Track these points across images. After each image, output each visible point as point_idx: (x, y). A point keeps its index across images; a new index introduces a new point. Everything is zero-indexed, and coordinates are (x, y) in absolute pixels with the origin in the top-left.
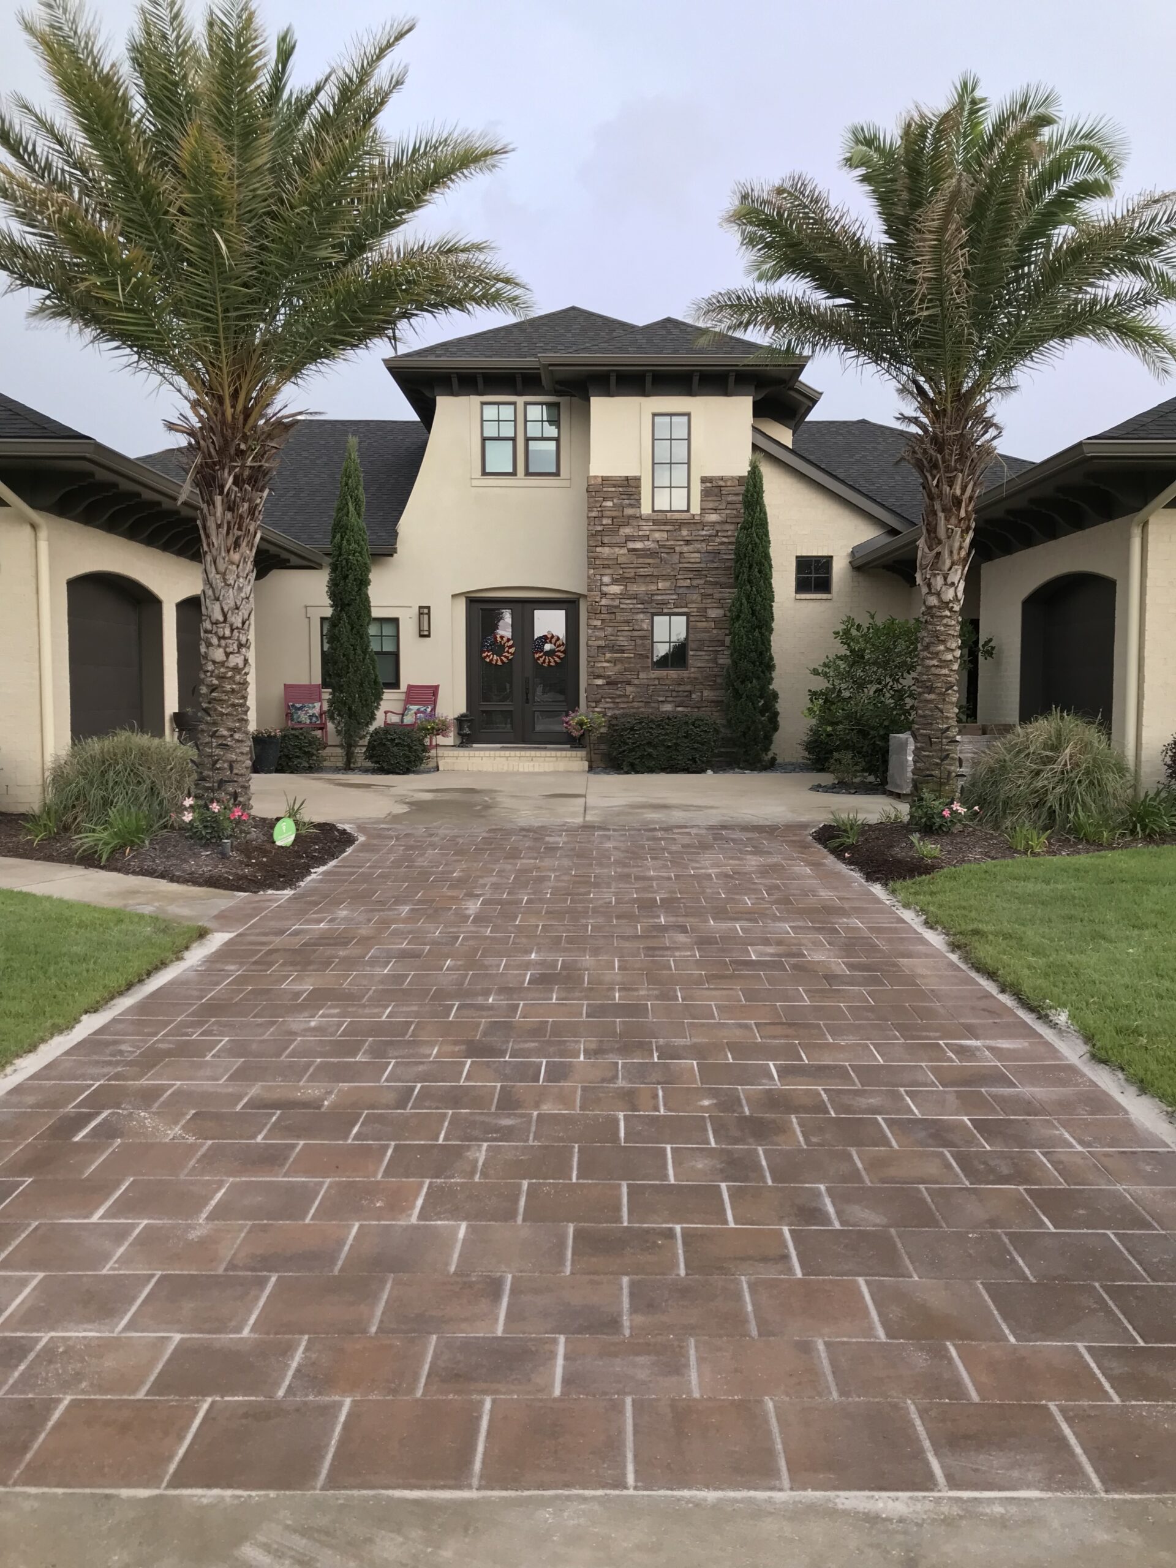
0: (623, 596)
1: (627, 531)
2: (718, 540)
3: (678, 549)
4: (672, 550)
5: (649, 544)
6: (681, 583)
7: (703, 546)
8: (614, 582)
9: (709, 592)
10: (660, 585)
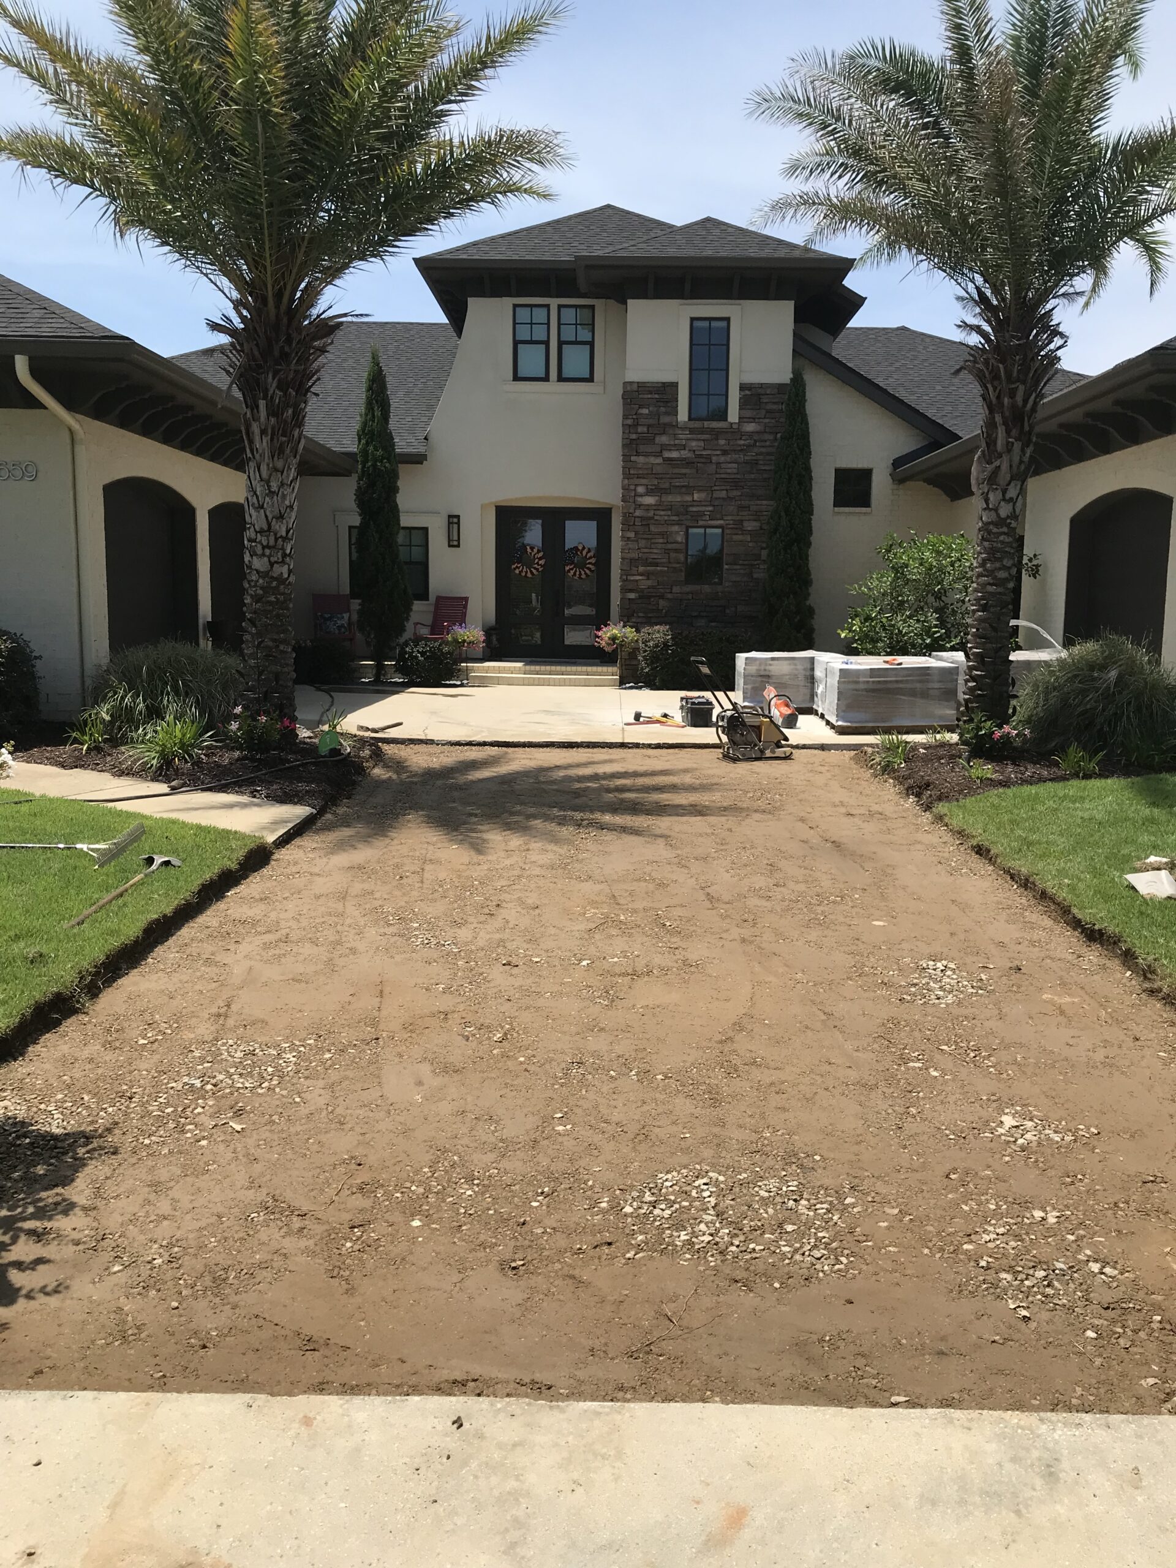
0: (658, 507)
1: (664, 439)
2: (756, 450)
3: (714, 459)
4: (708, 460)
5: (685, 454)
6: (716, 495)
7: (741, 457)
8: (649, 492)
9: (746, 503)
10: (696, 496)
